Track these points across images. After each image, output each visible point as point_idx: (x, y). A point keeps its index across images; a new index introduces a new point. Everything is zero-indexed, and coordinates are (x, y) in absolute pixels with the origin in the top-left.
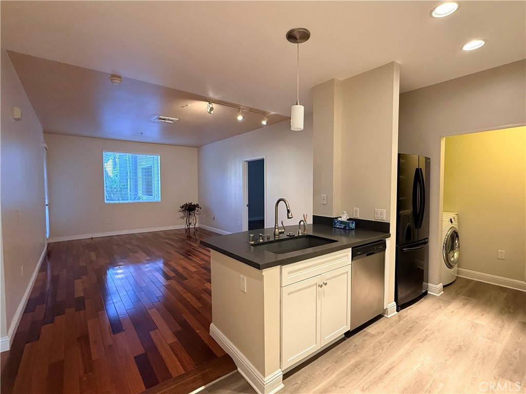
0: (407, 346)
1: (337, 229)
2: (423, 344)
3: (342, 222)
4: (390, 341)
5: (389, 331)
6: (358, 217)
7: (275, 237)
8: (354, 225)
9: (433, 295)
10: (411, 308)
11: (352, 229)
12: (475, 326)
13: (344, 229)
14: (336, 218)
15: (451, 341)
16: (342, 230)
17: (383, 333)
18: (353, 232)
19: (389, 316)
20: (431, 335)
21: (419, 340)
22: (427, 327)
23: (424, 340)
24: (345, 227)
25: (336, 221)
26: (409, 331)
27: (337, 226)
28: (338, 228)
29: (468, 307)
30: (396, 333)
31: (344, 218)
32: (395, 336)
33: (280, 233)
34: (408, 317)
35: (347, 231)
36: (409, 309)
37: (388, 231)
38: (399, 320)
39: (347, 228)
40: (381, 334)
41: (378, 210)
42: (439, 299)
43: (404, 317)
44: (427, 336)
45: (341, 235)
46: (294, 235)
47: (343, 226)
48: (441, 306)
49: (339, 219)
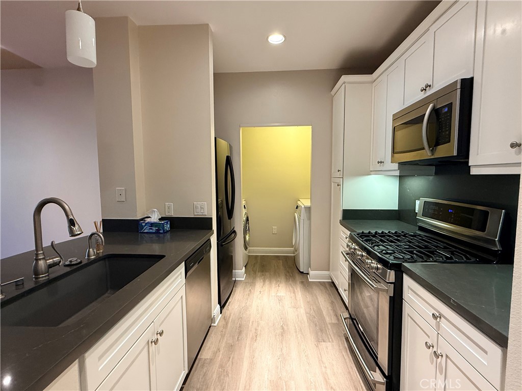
0: (247, 353)
1: (146, 235)
2: (258, 341)
3: (152, 224)
4: (230, 358)
5: (223, 345)
6: (173, 214)
7: (36, 278)
8: (168, 226)
9: (240, 280)
10: (230, 303)
11: (168, 231)
12: (280, 300)
13: (158, 232)
14: (143, 219)
15: (274, 324)
16: (154, 235)
17: (219, 350)
18: (168, 236)
19: (216, 324)
20: (258, 326)
21: (252, 338)
22: (252, 320)
23: (256, 336)
24: (158, 231)
25: (144, 224)
26: (240, 333)
27: (146, 231)
28: (147, 233)
29: (267, 282)
30: (230, 341)
31: (155, 218)
32: (231, 347)
33: (50, 266)
34: (232, 315)
35: (161, 235)
36: (229, 305)
37: (211, 228)
38: (227, 324)
39: (162, 231)
40: (218, 353)
41: (198, 204)
42: (246, 283)
43: (229, 317)
44: (256, 330)
45: (152, 242)
46: (81, 262)
47: (154, 229)
48: (250, 290)
49: (148, 220)
